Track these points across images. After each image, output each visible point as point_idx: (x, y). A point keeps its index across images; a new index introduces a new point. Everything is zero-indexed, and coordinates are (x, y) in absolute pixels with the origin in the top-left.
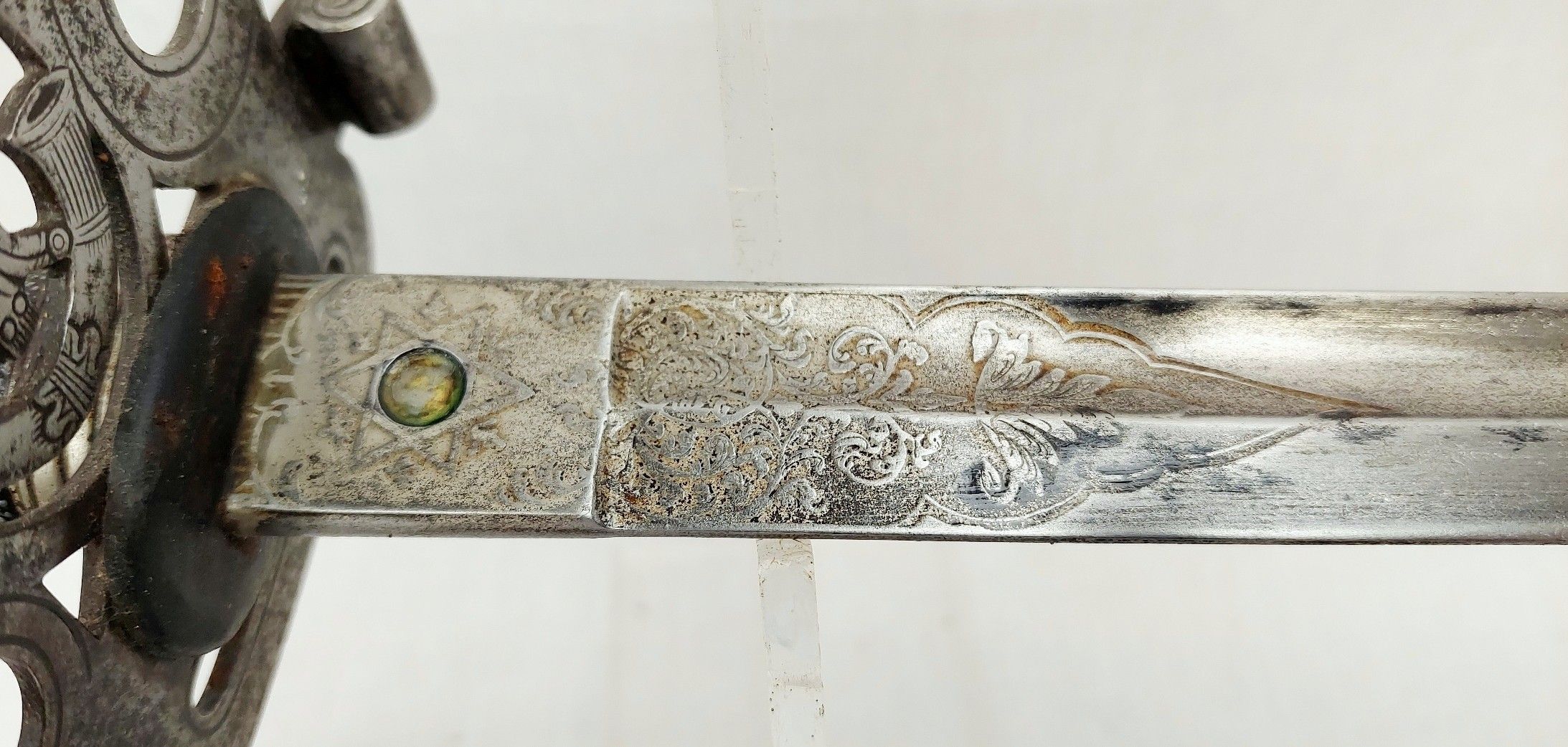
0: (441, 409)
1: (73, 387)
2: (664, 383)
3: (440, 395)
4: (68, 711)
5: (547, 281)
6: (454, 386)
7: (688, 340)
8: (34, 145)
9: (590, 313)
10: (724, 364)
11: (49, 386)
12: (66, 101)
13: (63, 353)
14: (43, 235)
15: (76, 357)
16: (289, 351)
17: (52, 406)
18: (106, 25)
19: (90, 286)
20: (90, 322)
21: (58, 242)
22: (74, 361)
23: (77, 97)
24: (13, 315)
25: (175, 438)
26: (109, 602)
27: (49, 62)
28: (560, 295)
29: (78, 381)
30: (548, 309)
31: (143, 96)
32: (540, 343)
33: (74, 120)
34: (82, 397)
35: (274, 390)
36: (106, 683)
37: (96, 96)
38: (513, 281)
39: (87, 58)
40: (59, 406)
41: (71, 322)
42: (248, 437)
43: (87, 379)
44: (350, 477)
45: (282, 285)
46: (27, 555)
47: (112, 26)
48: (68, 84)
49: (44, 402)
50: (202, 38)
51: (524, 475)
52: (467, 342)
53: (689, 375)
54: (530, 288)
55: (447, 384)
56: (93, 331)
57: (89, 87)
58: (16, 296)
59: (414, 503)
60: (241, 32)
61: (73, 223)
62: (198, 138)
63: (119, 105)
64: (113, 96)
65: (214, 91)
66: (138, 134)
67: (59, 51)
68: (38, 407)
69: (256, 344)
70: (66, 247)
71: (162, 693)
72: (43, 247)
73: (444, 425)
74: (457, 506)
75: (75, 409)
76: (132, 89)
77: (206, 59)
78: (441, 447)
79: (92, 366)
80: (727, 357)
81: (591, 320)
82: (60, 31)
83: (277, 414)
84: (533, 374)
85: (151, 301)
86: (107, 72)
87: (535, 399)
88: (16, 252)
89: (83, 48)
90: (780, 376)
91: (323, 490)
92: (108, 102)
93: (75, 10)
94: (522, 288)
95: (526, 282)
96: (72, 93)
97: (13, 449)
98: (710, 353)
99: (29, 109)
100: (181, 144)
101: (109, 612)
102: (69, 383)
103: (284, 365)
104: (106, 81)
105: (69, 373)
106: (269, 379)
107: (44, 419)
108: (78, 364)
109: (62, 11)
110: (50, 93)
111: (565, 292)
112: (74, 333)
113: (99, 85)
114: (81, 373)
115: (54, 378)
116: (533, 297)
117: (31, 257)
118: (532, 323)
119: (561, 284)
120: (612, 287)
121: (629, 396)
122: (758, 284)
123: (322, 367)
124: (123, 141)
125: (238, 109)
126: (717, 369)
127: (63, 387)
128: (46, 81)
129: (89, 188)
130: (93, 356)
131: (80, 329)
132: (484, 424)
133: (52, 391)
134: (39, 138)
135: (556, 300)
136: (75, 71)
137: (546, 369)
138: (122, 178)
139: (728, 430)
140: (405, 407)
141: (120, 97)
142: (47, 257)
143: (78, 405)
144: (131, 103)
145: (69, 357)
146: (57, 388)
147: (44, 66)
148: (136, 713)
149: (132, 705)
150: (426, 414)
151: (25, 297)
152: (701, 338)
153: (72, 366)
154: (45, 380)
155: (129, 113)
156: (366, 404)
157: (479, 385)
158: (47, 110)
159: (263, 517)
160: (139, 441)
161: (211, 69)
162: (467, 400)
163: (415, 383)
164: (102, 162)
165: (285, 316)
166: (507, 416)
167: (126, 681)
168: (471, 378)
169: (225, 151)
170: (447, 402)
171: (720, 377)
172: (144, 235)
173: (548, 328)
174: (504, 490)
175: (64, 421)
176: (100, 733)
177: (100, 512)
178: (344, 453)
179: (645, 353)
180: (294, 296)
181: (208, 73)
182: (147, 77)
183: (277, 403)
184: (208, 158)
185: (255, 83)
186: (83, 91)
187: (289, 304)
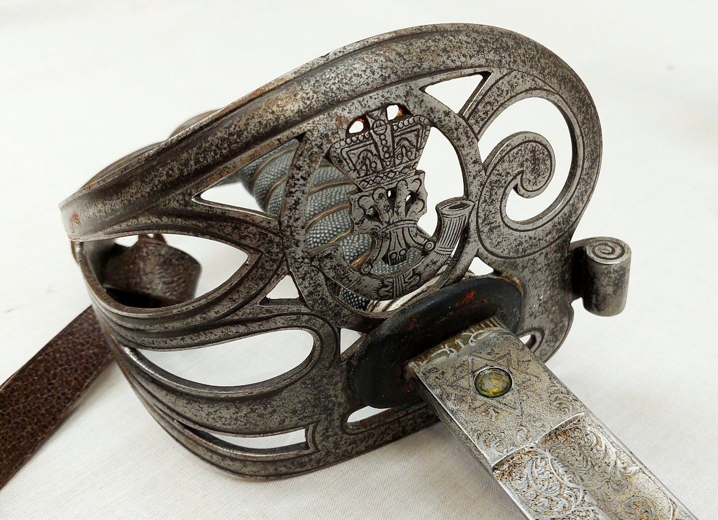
0: (491, 394)
1: (398, 287)
2: (562, 453)
3: (495, 390)
4: (314, 371)
5: (565, 388)
6: (502, 391)
7: (587, 448)
8: (445, 216)
9: (566, 409)
10: (589, 467)
11: (391, 280)
12: (466, 211)
13: (403, 276)
14: (426, 240)
15: (406, 280)
16: (472, 338)
17: (387, 286)
18: (499, 200)
19: (428, 265)
20: (419, 275)
21: (429, 246)
22: (404, 280)
23: (471, 213)
24: (398, 253)
25: (411, 327)
26: (353, 356)
27: (471, 198)
28: (564, 395)
29: (401, 287)
30: (555, 396)
31: (495, 228)
32: (540, 403)
33: (464, 218)
34: (398, 292)
35: (456, 345)
36: (331, 376)
37: (478, 217)
38: (555, 378)
39: (484, 205)
40: (389, 288)
41: (413, 270)
42: (435, 351)
43: (404, 289)
44: (445, 387)
45: (491, 319)
46: (343, 317)
47: (501, 201)
48: (471, 207)
49: (386, 283)
50: (535, 227)
51: (489, 434)
52: (521, 382)
53: (573, 458)
54: (558, 385)
55: (501, 389)
56: (418, 278)
57: (477, 213)
58: (403, 249)
59: (452, 411)
60: (555, 235)
61: (438, 245)
62: (505, 254)
63: (483, 224)
64: (484, 221)
65: (525, 245)
66: (483, 237)
67: (476, 197)
68: (383, 283)
69: (466, 328)
70: (430, 249)
71: (342, 401)
72: (423, 243)
73: (486, 399)
74: (462, 424)
75: (393, 293)
76: (492, 223)
77: (531, 234)
78: (477, 404)
79: (409, 287)
80: (593, 466)
81: (563, 411)
82: (481, 192)
83: (449, 352)
84: (527, 410)
85: (444, 286)
86: (488, 213)
87: (519, 417)
88: (414, 238)
89: (485, 201)
90: (602, 488)
91: (435, 384)
92: (480, 221)
93: (492, 189)
94: (555, 382)
95: (559, 382)
96: (470, 210)
97: (366, 286)
98: (589, 459)
99: (452, 206)
100: (498, 251)
101: (350, 358)
102: (397, 285)
103: (466, 341)
104: (485, 215)
105: (400, 283)
106: (458, 341)
107: (382, 287)
108: (405, 282)
109: (487, 187)
110: (463, 206)
111: (566, 396)
112: (412, 273)
113: (481, 214)
114: (404, 285)
115: (395, 280)
116: (556, 388)
117: (417, 243)
118: (545, 396)
119: (568, 393)
120: (582, 408)
121: (547, 445)
122: (631, 453)
123: (475, 351)
124: (476, 235)
125: (531, 257)
126: (585, 466)
127: (395, 284)
128: (464, 202)
129: (452, 239)
130: (411, 285)
131: (414, 274)
132: (496, 409)
133: (391, 283)
134: (448, 215)
135: (561, 396)
136: (476, 205)
137: (532, 412)
138: (466, 245)
139: (563, 486)
140: (482, 384)
141: (486, 222)
142: (422, 247)
143: (395, 293)
144: (489, 227)
145: (404, 278)
146: (393, 283)
147: (468, 197)
148: (330, 396)
149: (332, 392)
150: (485, 391)
151: (406, 251)
152: (591, 452)
153: (403, 282)
154: (392, 278)
155: (486, 229)
156: (473, 372)
157: (509, 397)
158: (458, 209)
159: (414, 376)
160: (402, 319)
161: (530, 238)
162: (500, 399)
163: (493, 380)
164: (464, 236)
165: (482, 328)
166: (505, 414)
167: (336, 383)
168: (509, 393)
169: (514, 266)
170: (494, 393)
171: (582, 469)
172: (460, 266)
173: (549, 401)
174: (479, 432)
175: (387, 293)
176: (316, 388)
177: (374, 328)
178: (452, 379)
179: (568, 438)
180: (491, 325)
181: (527, 238)
182: (502, 223)
183: (452, 349)
184: (504, 263)
185: (547, 254)
186: (474, 212)
187: (487, 326)
